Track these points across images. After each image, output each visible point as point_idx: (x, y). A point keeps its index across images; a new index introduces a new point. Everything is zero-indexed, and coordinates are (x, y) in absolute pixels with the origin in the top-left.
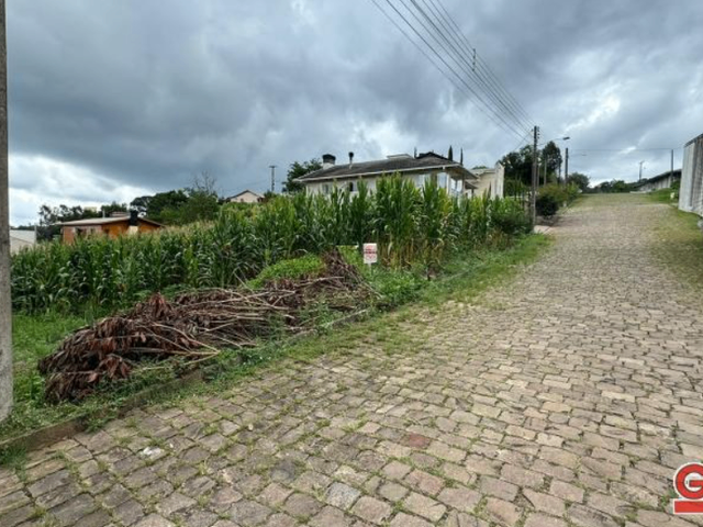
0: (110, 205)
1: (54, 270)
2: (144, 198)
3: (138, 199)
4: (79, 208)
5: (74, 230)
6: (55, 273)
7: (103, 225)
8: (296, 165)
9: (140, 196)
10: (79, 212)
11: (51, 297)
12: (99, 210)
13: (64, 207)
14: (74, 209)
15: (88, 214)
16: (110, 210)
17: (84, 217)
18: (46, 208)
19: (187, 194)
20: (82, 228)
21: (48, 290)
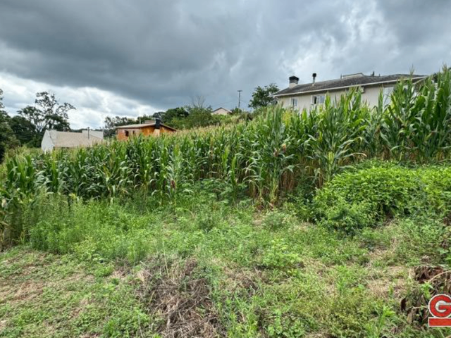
0: (142, 116)
1: (116, 164)
2: (159, 113)
3: (156, 114)
4: (126, 118)
5: (123, 131)
6: (117, 167)
7: (139, 128)
8: (259, 89)
9: (157, 112)
10: (125, 120)
11: (114, 187)
12: (136, 119)
13: (118, 118)
14: (123, 119)
15: (130, 122)
16: (144, 119)
17: (128, 124)
18: (109, 119)
19: (186, 110)
20: (128, 130)
21: (112, 182)
